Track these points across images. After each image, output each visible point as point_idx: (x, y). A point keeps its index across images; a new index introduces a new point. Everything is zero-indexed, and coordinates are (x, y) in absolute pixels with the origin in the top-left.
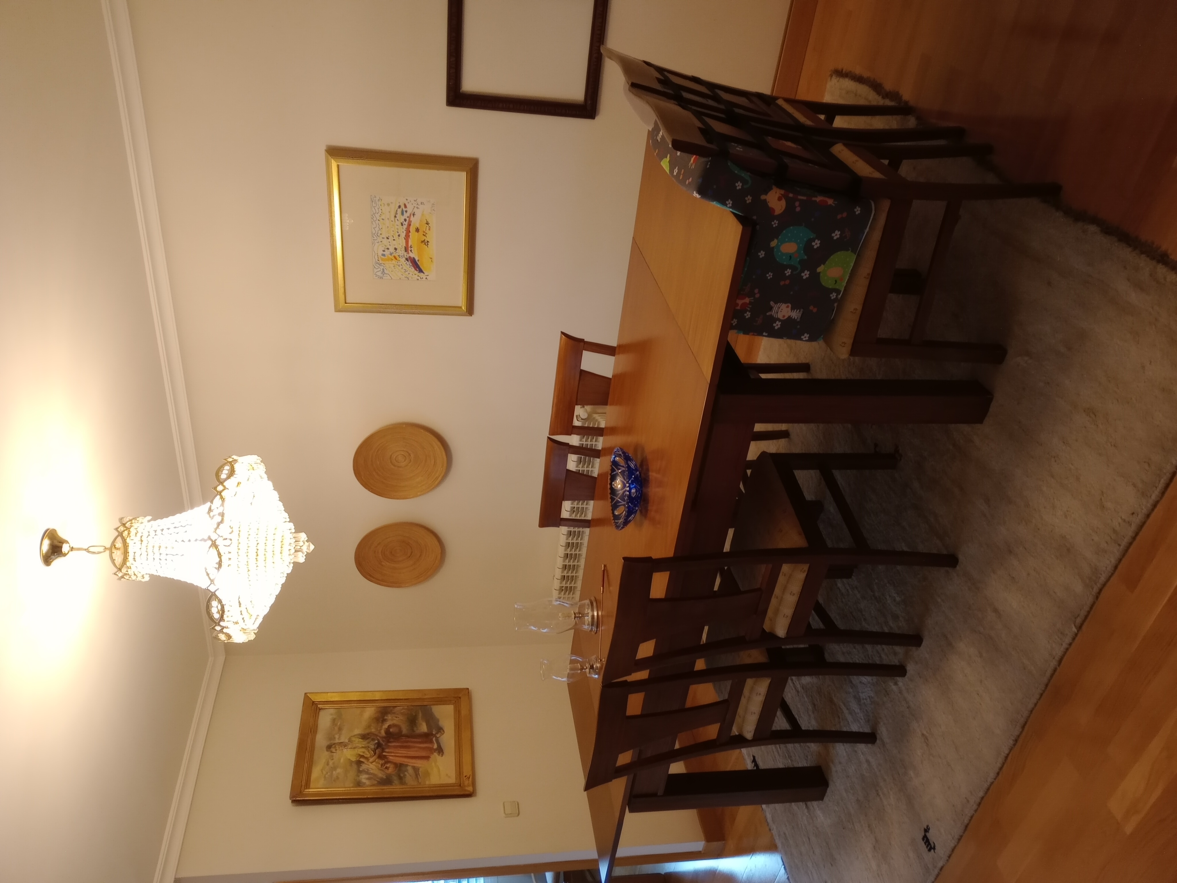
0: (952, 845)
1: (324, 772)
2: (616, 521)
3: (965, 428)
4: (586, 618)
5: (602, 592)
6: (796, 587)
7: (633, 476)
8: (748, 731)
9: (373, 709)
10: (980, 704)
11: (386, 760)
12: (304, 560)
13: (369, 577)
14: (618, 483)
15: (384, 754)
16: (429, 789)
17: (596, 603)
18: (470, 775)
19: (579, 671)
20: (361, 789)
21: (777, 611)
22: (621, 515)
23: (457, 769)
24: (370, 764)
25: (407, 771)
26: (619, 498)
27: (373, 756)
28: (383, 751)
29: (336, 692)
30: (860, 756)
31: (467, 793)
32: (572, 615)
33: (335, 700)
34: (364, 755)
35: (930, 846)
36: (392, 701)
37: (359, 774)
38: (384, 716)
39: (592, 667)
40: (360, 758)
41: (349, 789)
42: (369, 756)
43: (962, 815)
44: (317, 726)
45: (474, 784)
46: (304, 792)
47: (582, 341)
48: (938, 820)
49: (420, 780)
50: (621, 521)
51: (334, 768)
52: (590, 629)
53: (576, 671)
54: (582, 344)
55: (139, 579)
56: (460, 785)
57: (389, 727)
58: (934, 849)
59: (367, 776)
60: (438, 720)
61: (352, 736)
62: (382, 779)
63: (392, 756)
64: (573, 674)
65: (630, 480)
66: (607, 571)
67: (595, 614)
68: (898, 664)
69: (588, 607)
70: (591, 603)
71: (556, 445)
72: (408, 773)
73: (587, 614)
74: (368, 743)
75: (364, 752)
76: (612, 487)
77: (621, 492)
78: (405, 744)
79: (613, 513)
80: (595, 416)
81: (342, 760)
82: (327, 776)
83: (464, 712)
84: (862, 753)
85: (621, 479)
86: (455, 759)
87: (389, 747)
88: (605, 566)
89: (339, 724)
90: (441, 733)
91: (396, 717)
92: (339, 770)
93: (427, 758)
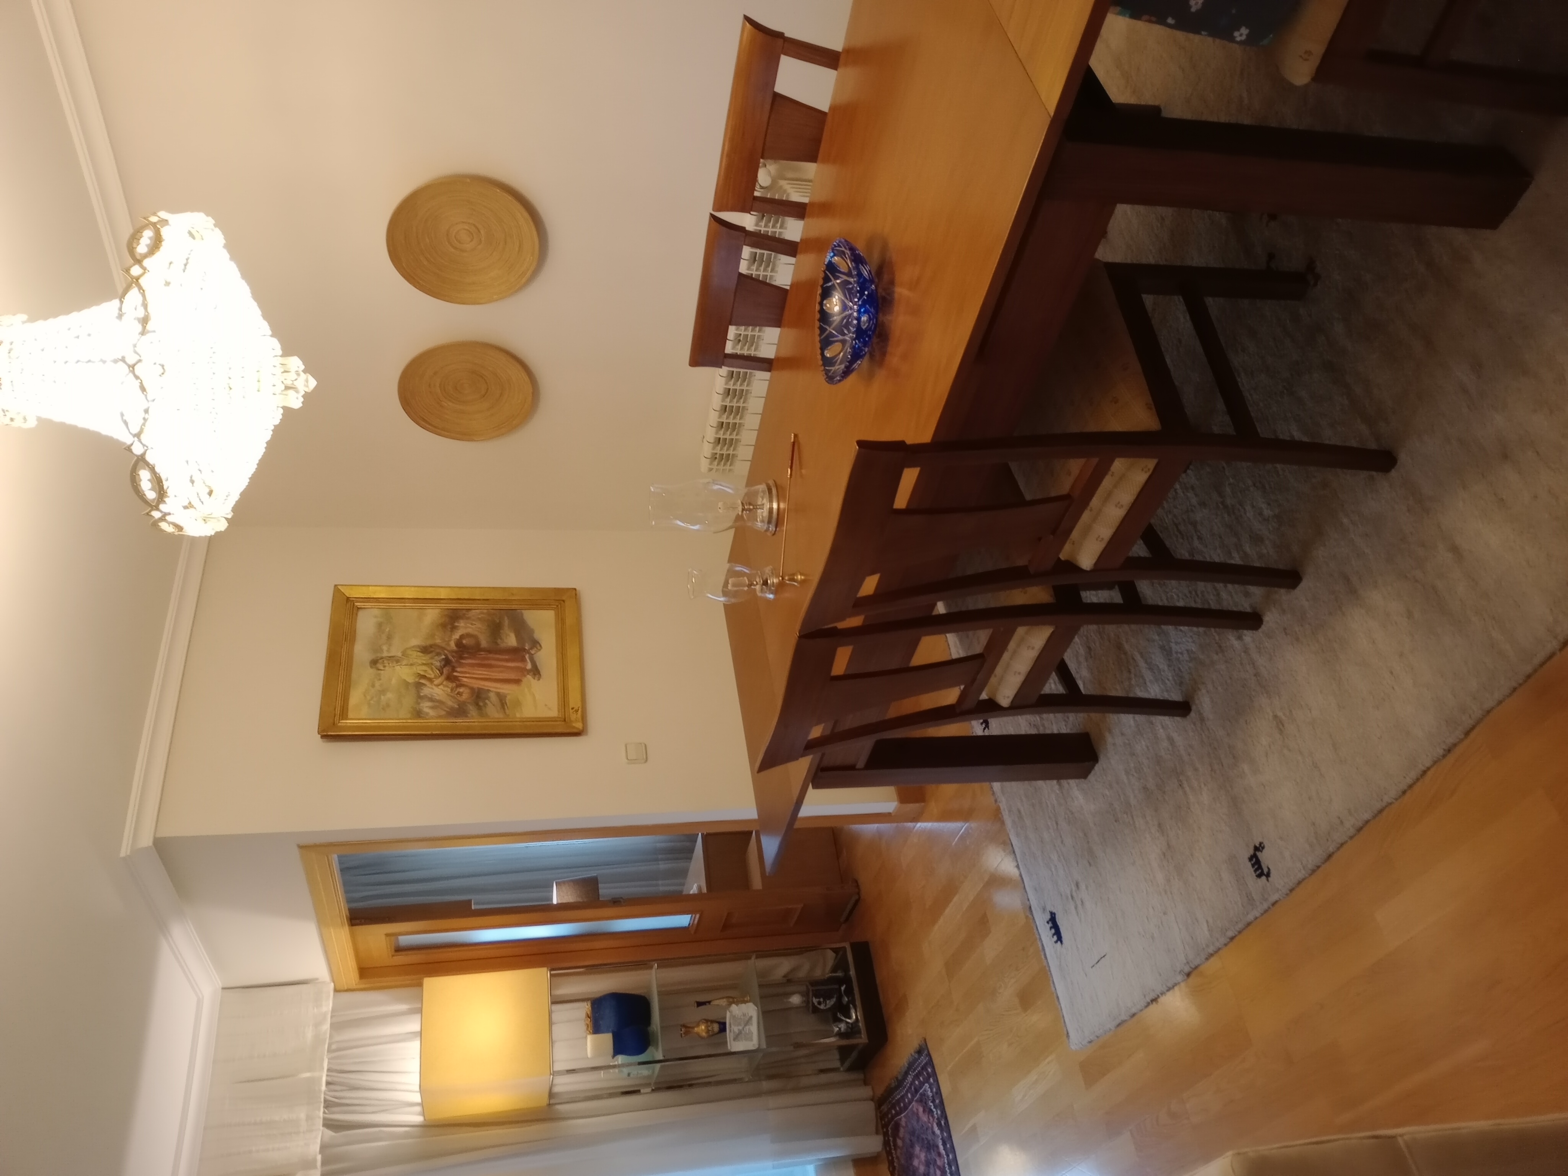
0: (1300, 876)
1: (368, 698)
2: (827, 368)
3: (1458, 235)
4: (759, 511)
5: (789, 476)
6: (1126, 496)
7: (866, 293)
8: (1004, 696)
9: (437, 611)
10: (1393, 688)
11: (458, 682)
12: (301, 405)
13: (423, 423)
14: (835, 303)
15: (455, 674)
16: (521, 724)
17: (777, 489)
18: (579, 707)
19: (746, 588)
20: (422, 721)
21: (1088, 529)
22: (836, 359)
23: (560, 697)
24: (434, 687)
25: (488, 698)
26: (833, 329)
27: (439, 676)
28: (454, 670)
29: (383, 586)
30: (1159, 730)
31: (575, 731)
32: (739, 506)
33: (380, 597)
34: (427, 675)
35: (1260, 870)
36: (465, 601)
37: (419, 700)
38: (454, 622)
39: (765, 583)
40: (420, 679)
41: (404, 721)
42: (433, 676)
43: (1327, 840)
44: (355, 631)
45: (584, 719)
46: (340, 724)
47: (779, 35)
48: (1281, 838)
49: (507, 711)
50: (839, 367)
51: (383, 692)
52: (765, 528)
53: (741, 588)
54: (780, 42)
55: (19, 423)
56: (565, 721)
57: (462, 637)
58: (1268, 875)
59: (430, 704)
60: (532, 631)
61: (407, 648)
62: (452, 708)
63: (466, 677)
64: (736, 591)
65: (861, 300)
66: (799, 444)
67: (775, 506)
68: (1249, 610)
69: (762, 494)
70: (768, 489)
71: (724, 229)
72: (489, 700)
73: (761, 505)
74: (432, 658)
75: (425, 671)
76: (823, 309)
77: (836, 319)
78: (486, 662)
79: (822, 354)
80: (783, 183)
81: (394, 681)
82: (372, 702)
83: (570, 621)
84: (1163, 727)
85: (839, 296)
86: (558, 685)
87: (462, 665)
88: (796, 436)
89: (387, 630)
90: (537, 648)
91: (472, 624)
92: (389, 695)
93: (517, 682)
